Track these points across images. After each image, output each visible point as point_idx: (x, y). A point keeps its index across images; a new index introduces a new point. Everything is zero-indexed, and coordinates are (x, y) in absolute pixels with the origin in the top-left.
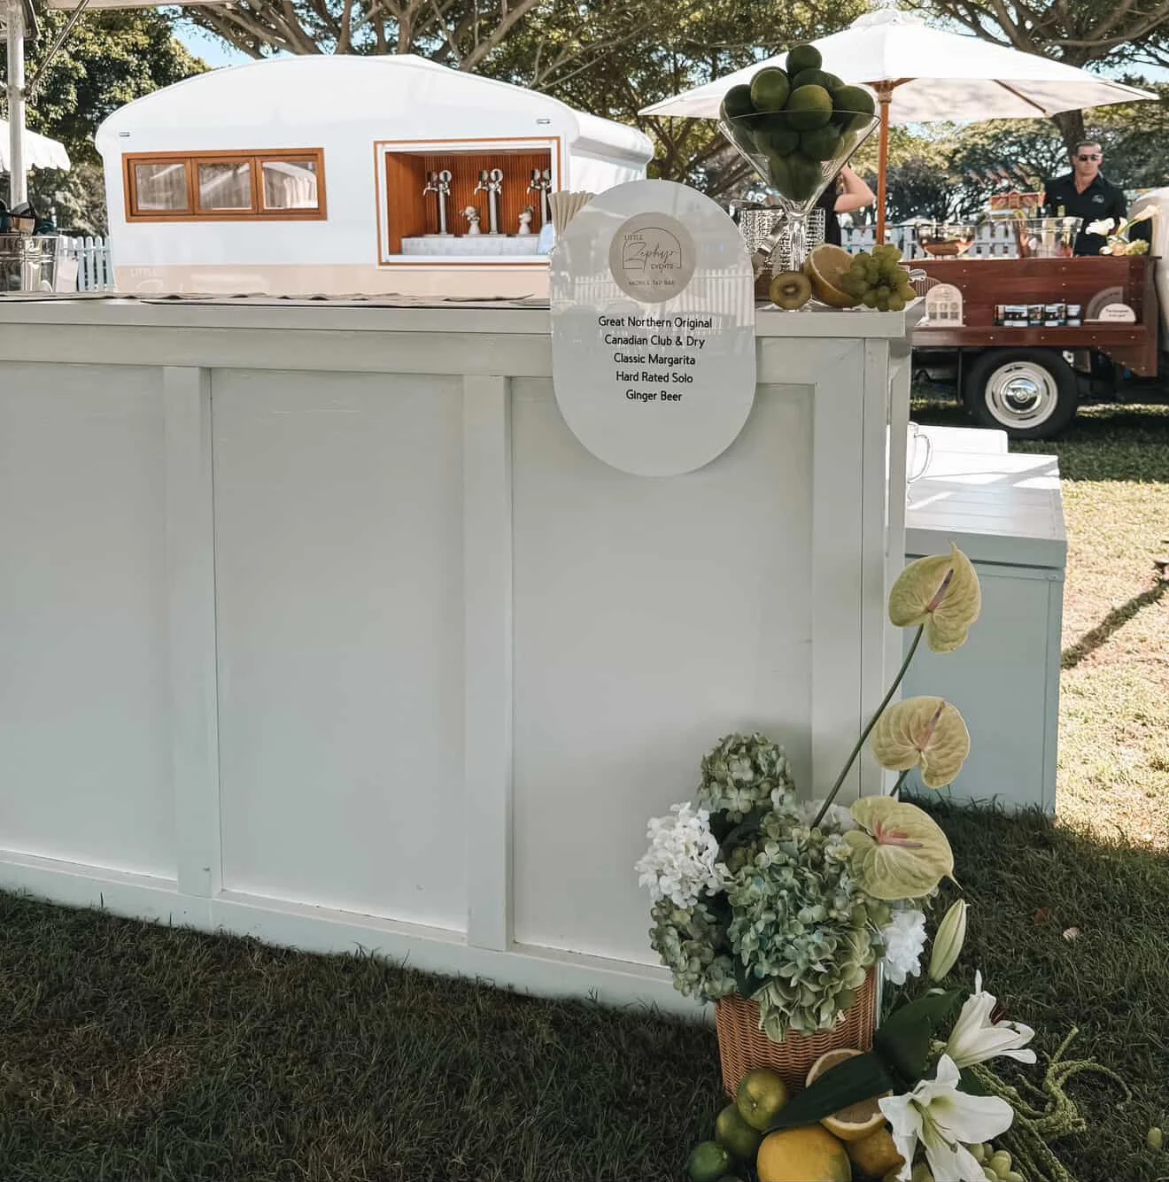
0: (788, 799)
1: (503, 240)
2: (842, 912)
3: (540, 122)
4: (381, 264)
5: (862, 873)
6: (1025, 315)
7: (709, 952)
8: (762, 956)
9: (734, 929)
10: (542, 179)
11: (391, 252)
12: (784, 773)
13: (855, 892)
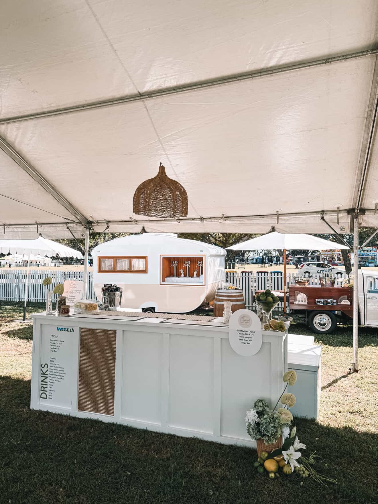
0: (268, 409)
1: (190, 279)
2: (276, 425)
3: (201, 251)
4: (160, 284)
5: (279, 420)
6: (322, 302)
7: (256, 432)
8: (265, 431)
9: (260, 427)
10: (200, 263)
11: (163, 282)
12: (267, 405)
13: (278, 422)
